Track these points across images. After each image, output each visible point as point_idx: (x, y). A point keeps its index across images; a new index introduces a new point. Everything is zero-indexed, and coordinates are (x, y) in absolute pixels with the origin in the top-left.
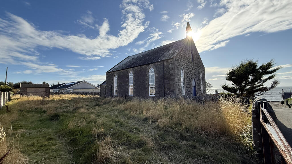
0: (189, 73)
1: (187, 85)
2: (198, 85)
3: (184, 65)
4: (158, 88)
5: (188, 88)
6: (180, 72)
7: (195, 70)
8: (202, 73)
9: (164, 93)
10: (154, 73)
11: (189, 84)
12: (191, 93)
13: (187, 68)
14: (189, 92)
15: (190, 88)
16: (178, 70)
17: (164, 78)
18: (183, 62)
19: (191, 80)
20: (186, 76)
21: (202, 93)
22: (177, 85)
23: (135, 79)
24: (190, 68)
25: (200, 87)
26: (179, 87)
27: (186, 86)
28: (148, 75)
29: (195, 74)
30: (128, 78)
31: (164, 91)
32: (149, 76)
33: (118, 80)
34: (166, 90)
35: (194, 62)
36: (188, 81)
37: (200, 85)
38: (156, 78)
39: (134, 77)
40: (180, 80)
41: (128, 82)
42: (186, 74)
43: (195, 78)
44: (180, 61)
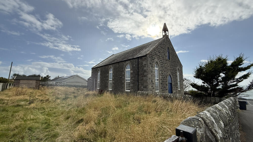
0: (164, 70)
1: (162, 81)
2: (175, 82)
3: (158, 62)
4: (133, 83)
5: (163, 84)
6: (154, 69)
7: (171, 67)
8: (180, 70)
9: (138, 88)
10: (130, 69)
11: (164, 80)
12: (167, 90)
13: (162, 65)
14: (164, 89)
15: (165, 84)
16: (152, 66)
17: (138, 74)
18: (157, 59)
19: (167, 77)
20: (160, 72)
21: (179, 89)
22: (151, 82)
23: (113, 74)
24: (166, 65)
25: (177, 84)
26: (152, 83)
27: (160, 82)
28: (124, 71)
29: (172, 71)
30: (108, 73)
31: (138, 87)
32: (126, 72)
33: (100, 75)
34: (139, 86)
35: (171, 59)
36: (163, 77)
37: (176, 82)
38: (131, 73)
39: (113, 73)
40: (154, 76)
41: (108, 77)
42: (161, 71)
43: (171, 75)
44: (155, 58)
